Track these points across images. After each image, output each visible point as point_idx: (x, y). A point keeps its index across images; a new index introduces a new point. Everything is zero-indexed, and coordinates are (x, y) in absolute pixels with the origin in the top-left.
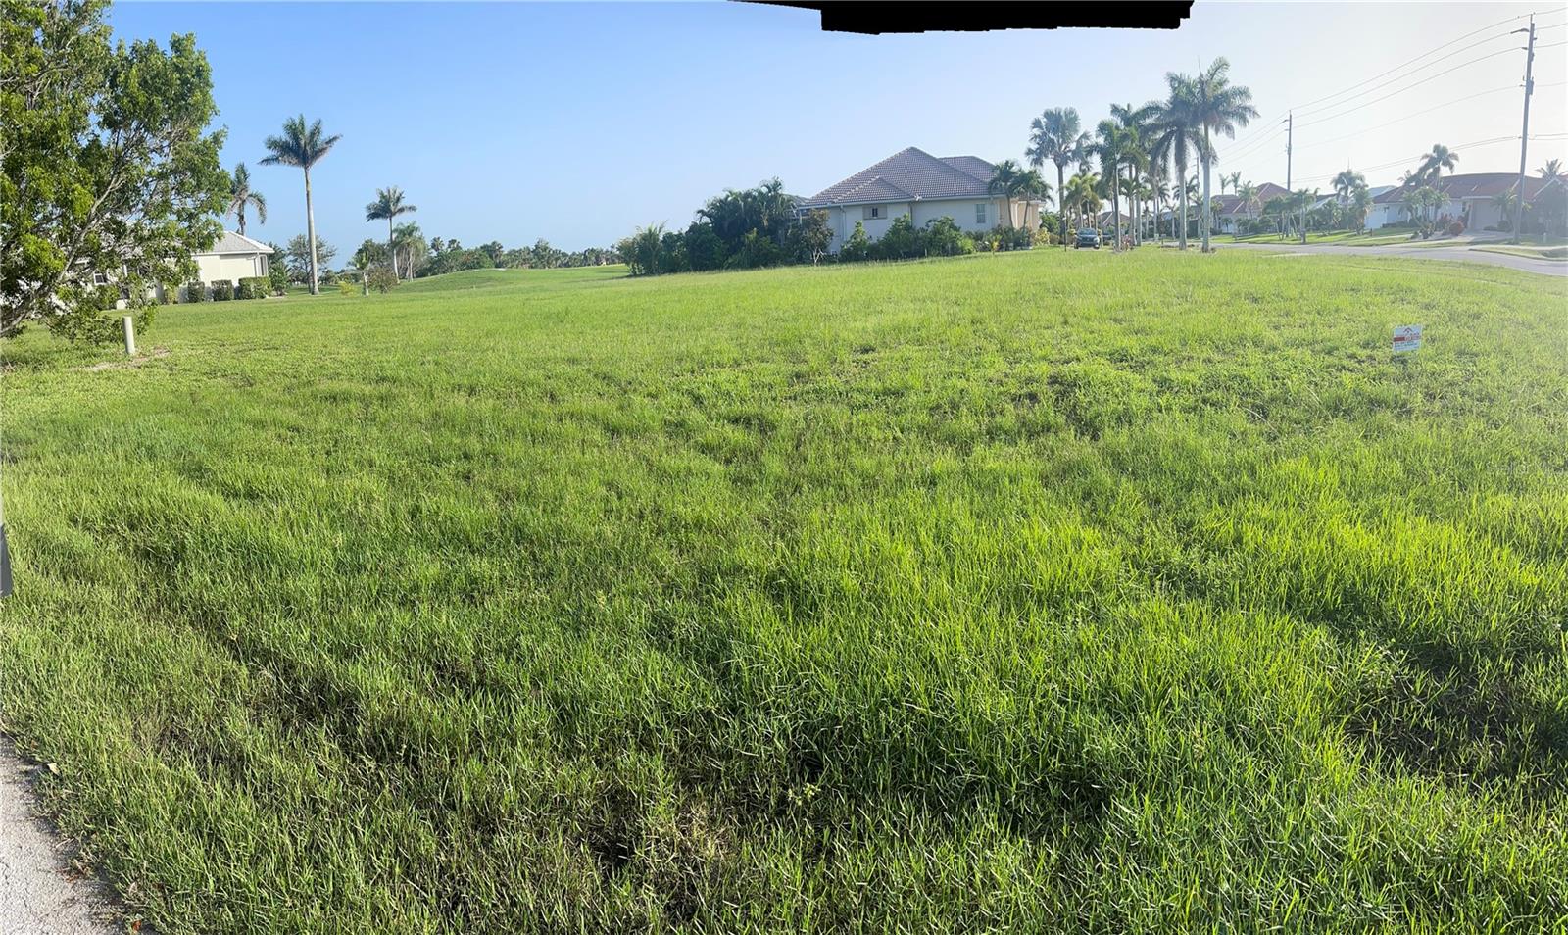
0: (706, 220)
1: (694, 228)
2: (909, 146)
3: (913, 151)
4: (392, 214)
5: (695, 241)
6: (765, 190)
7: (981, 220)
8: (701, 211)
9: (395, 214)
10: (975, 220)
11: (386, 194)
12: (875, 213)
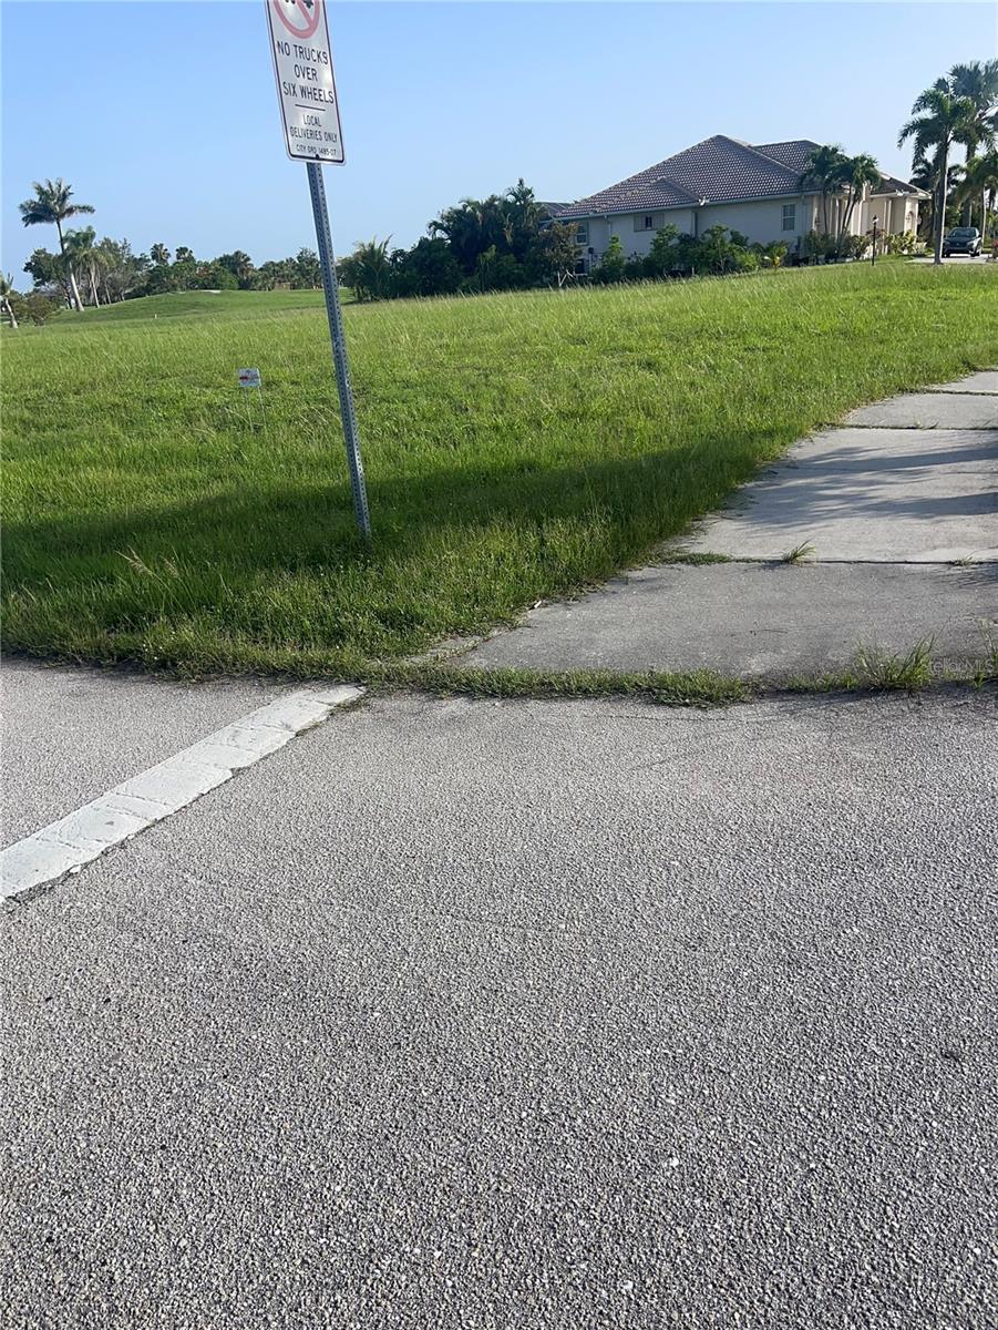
0: (439, 234)
1: (423, 243)
2: (713, 135)
3: (720, 141)
4: (58, 217)
5: (424, 260)
6: (511, 198)
7: (788, 225)
8: (435, 223)
9: (63, 216)
10: (780, 224)
11: (46, 188)
12: (648, 222)
